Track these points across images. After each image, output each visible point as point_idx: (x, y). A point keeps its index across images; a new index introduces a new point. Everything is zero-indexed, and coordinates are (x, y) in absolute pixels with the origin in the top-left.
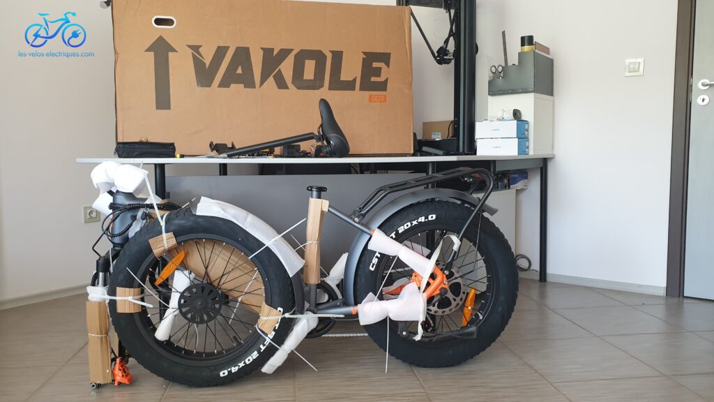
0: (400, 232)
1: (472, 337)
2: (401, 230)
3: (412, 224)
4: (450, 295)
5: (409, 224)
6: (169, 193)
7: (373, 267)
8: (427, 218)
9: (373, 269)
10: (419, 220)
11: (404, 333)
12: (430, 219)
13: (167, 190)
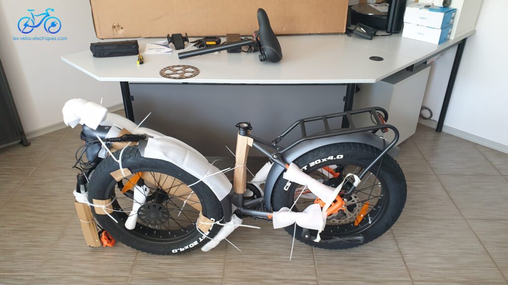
0: (311, 166)
1: (359, 242)
2: (312, 164)
3: (322, 161)
4: (347, 212)
5: (319, 161)
6: (133, 97)
7: (286, 188)
8: (335, 157)
9: (286, 190)
10: (329, 158)
11: (306, 236)
12: (338, 157)
13: (131, 94)
